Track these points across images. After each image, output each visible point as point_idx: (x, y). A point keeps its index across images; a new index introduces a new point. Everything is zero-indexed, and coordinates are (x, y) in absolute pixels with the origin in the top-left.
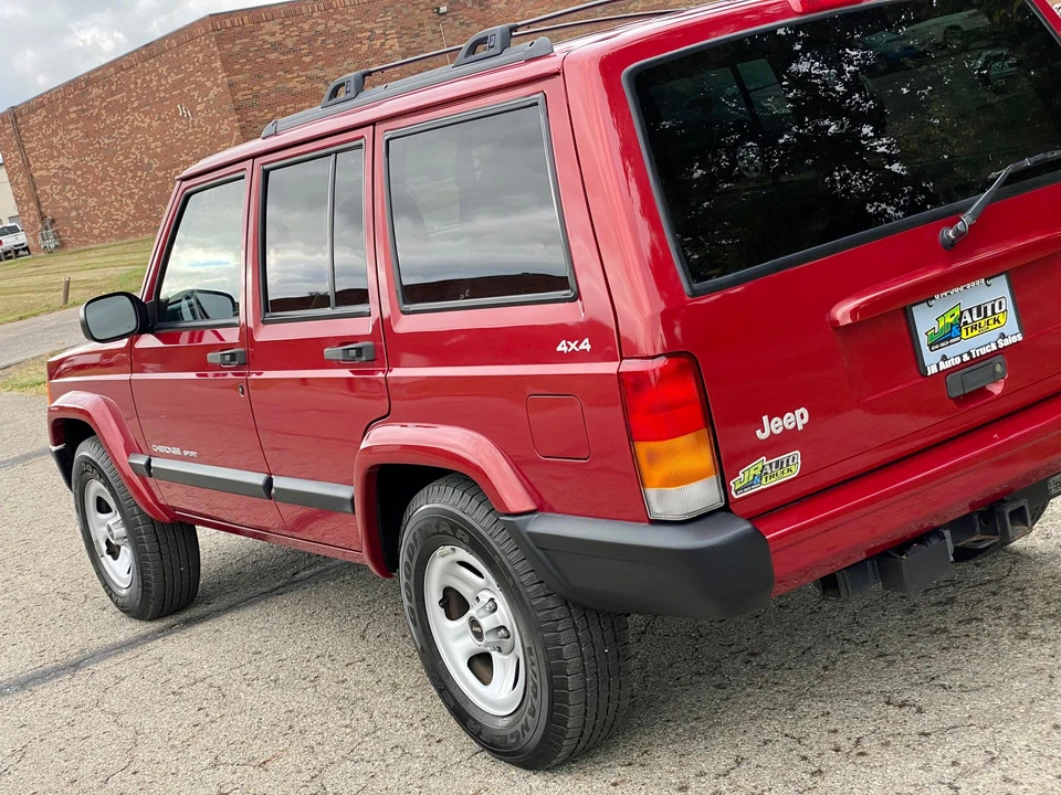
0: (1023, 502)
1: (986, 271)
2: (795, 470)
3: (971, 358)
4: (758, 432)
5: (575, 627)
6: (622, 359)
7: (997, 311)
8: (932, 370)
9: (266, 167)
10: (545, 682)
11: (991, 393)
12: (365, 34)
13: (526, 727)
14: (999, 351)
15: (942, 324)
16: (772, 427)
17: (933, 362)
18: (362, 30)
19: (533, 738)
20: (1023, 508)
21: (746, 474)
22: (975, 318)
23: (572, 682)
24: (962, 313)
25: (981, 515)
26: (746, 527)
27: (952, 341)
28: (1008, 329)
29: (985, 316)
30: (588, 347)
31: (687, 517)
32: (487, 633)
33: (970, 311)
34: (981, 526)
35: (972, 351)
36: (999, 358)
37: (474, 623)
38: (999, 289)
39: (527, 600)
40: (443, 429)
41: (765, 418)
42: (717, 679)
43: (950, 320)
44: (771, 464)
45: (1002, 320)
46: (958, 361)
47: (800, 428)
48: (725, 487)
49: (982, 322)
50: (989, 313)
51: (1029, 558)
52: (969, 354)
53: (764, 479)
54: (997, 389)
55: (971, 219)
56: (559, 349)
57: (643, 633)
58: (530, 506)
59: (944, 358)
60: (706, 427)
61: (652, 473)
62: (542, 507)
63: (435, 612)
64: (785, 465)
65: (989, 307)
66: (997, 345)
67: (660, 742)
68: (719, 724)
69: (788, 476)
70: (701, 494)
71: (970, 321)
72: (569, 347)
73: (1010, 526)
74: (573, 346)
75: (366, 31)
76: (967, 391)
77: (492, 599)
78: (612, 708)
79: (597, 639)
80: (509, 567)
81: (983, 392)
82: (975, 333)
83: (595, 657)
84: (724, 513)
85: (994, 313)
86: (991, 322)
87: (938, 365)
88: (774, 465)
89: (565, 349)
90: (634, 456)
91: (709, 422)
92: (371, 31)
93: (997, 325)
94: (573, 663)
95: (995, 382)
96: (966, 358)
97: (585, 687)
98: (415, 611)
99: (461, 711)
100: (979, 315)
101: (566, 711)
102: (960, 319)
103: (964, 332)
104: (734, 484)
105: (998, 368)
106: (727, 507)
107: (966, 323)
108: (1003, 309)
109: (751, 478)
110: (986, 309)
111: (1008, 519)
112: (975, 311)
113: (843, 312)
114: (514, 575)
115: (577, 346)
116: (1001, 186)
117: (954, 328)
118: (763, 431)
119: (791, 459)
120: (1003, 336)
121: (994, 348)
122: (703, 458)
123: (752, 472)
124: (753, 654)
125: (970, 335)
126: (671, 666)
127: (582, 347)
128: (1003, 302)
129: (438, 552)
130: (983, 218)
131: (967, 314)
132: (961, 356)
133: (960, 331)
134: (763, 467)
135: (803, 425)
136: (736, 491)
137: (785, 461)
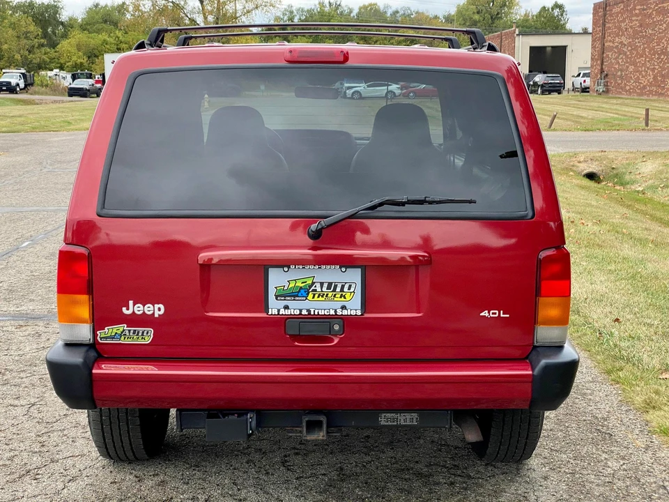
0: (322, 418)
2: (148, 340)
3: (310, 314)
4: (124, 309)
7: (346, 290)
8: (273, 312)
14: (336, 317)
15: (292, 285)
16: (134, 309)
17: (275, 307)
21: (110, 331)
22: (324, 289)
24: (313, 283)
26: (80, 360)
27: (297, 298)
29: (334, 290)
33: (322, 284)
35: (312, 310)
36: (338, 321)
41: (131, 303)
43: (299, 284)
44: (129, 331)
45: (348, 296)
46: (297, 312)
47: (156, 315)
49: (330, 294)
50: (338, 289)
52: (309, 311)
53: (123, 338)
59: (286, 307)
60: (88, 294)
64: (140, 334)
65: (339, 286)
66: (336, 311)
69: (141, 342)
71: (319, 289)
76: (301, 334)
82: (321, 298)
85: (342, 291)
86: (338, 296)
87: (279, 311)
88: (132, 332)
91: (90, 292)
93: (343, 299)
96: (304, 312)
100: (329, 288)
102: (310, 287)
103: (311, 295)
105: (336, 327)
106: (93, 345)
107: (315, 290)
108: (352, 290)
109: (113, 334)
110: (336, 286)
111: (304, 425)
112: (326, 285)
117: (302, 291)
118: (128, 309)
119: (146, 332)
120: (344, 308)
121: (332, 312)
123: (115, 331)
125: (316, 298)
128: (353, 286)
131: (318, 285)
132: (301, 310)
133: (308, 294)
134: (124, 330)
135: (159, 315)
136: (101, 338)
137: (141, 332)
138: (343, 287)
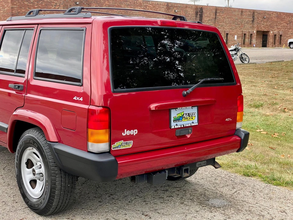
0: (189, 167)
1: (192, 105)
2: (131, 146)
3: (184, 127)
4: (123, 133)
5: (61, 177)
6: (90, 105)
7: (193, 116)
8: (173, 127)
9: (5, 29)
10: (49, 191)
11: (187, 137)
12: (54, 4)
13: (41, 203)
14: (191, 126)
15: (178, 116)
16: (127, 133)
17: (173, 125)
18: (54, 3)
19: (42, 206)
20: (188, 169)
21: (117, 144)
22: (187, 116)
23: (57, 192)
24: (184, 114)
25: (177, 168)
26: (113, 158)
27: (180, 121)
28: (194, 121)
29: (190, 116)
30: (82, 100)
31: (98, 152)
32: (37, 174)
33: (186, 114)
34: (177, 172)
35: (184, 125)
36: (191, 128)
37: (34, 171)
38: (195, 110)
39: (49, 167)
40: (38, 114)
41: (126, 130)
42: (100, 200)
43: (180, 115)
44: (124, 143)
45: (194, 118)
46: (180, 126)
47: (134, 135)
48: (110, 146)
49: (189, 118)
50: (191, 116)
51: (190, 183)
52: (183, 125)
53: (121, 146)
54: (188, 136)
55: (191, 90)
56: (74, 98)
57: (84, 183)
58: (56, 140)
59: (177, 125)
60: (109, 129)
61: (91, 138)
62: (60, 141)
63: (24, 165)
65: (191, 114)
66: (191, 125)
67: (79, 214)
68: (96, 212)
69: (128, 147)
70: (103, 147)
71: (185, 117)
72: (77, 98)
73: (183, 173)
74: (78, 99)
75: (55, 3)
76: (181, 135)
77: (40, 165)
78: (67, 202)
79: (67, 182)
80: (47, 157)
81: (184, 136)
82: (186, 120)
83: (65, 186)
84: (108, 153)
85: (192, 116)
86: (191, 118)
87: (175, 126)
88: (125, 143)
89: (76, 99)
90: (87, 132)
91: (110, 128)
92: (56, 3)
93: (192, 119)
94: (58, 187)
95: (189, 134)
96: (182, 126)
97: (60, 195)
98: (18, 164)
99: (24, 195)
100: (188, 116)
101: (53, 200)
102: (183, 116)
103: (183, 119)
104: (113, 146)
105: (190, 131)
106: (110, 152)
107: (184, 117)
108: (195, 116)
109: (118, 145)
110: (190, 114)
111: (183, 171)
112: (187, 114)
113: (153, 106)
114: (48, 159)
115: (79, 99)
116: (201, 84)
117: (181, 118)
118: (124, 133)
119: (130, 143)
120: (193, 123)
121: (190, 125)
122: (106, 137)
123: (119, 144)
124: (112, 195)
126: (88, 194)
127: (80, 99)
128: (195, 114)
129: (28, 148)
130: (194, 90)
131: (185, 115)
132: (181, 125)
133: (182, 119)
134: (122, 143)
135: (135, 134)
136: (113, 148)
137: (128, 143)
138: (192, 114)
